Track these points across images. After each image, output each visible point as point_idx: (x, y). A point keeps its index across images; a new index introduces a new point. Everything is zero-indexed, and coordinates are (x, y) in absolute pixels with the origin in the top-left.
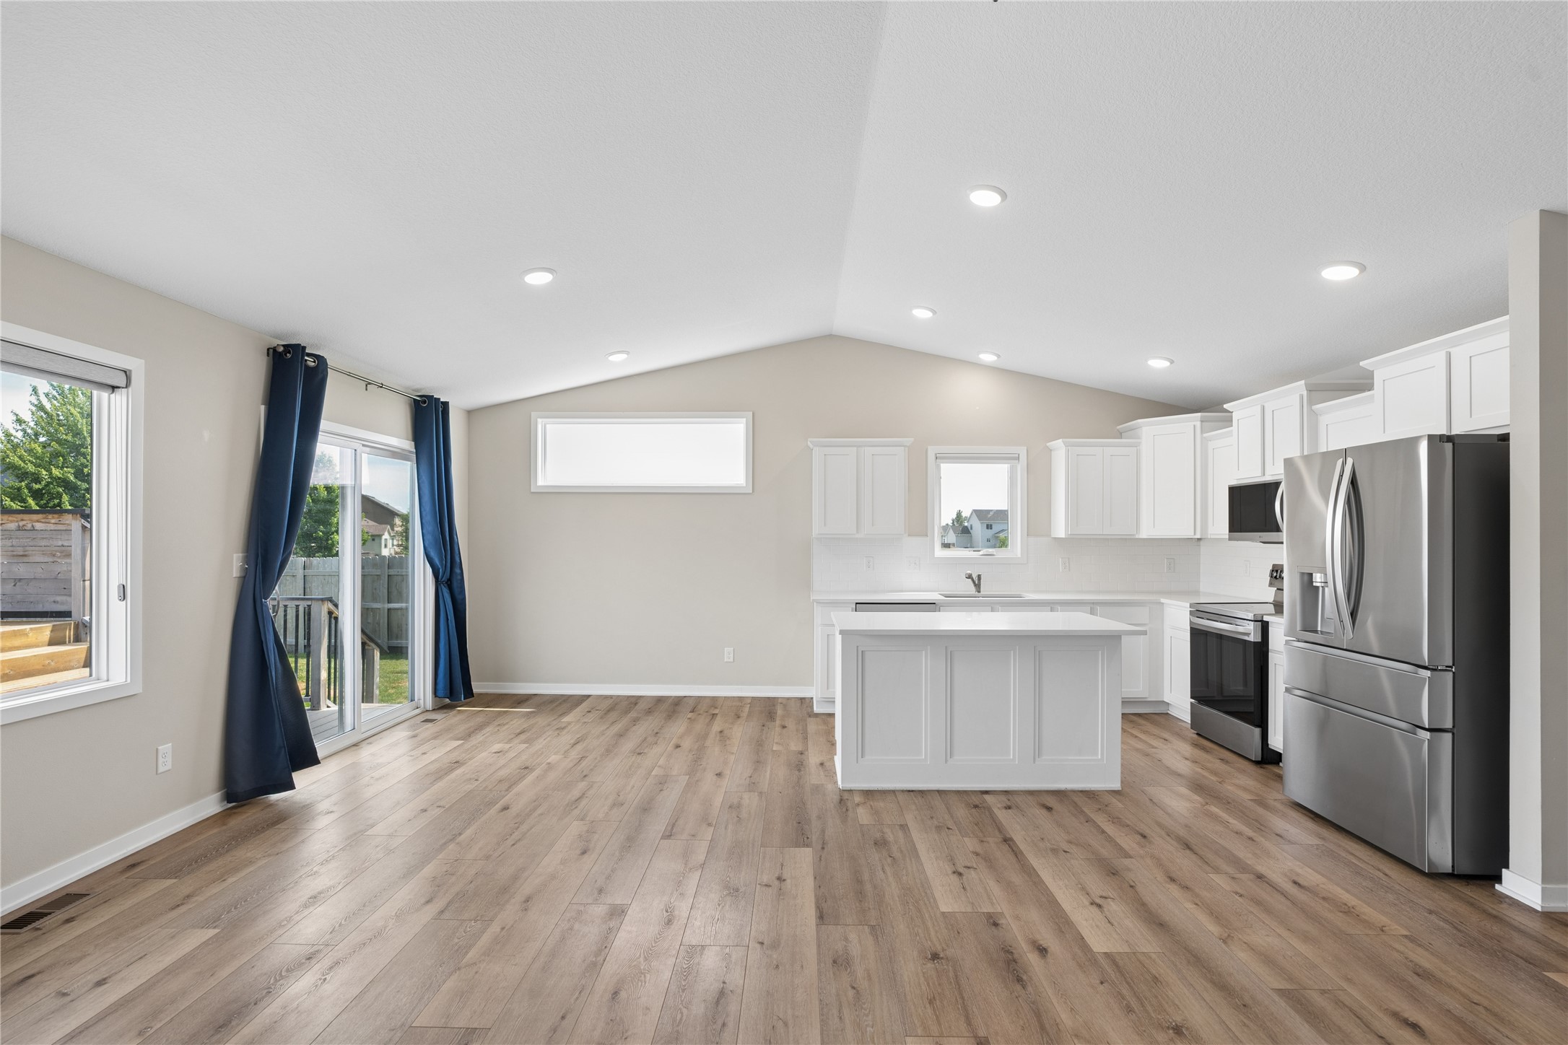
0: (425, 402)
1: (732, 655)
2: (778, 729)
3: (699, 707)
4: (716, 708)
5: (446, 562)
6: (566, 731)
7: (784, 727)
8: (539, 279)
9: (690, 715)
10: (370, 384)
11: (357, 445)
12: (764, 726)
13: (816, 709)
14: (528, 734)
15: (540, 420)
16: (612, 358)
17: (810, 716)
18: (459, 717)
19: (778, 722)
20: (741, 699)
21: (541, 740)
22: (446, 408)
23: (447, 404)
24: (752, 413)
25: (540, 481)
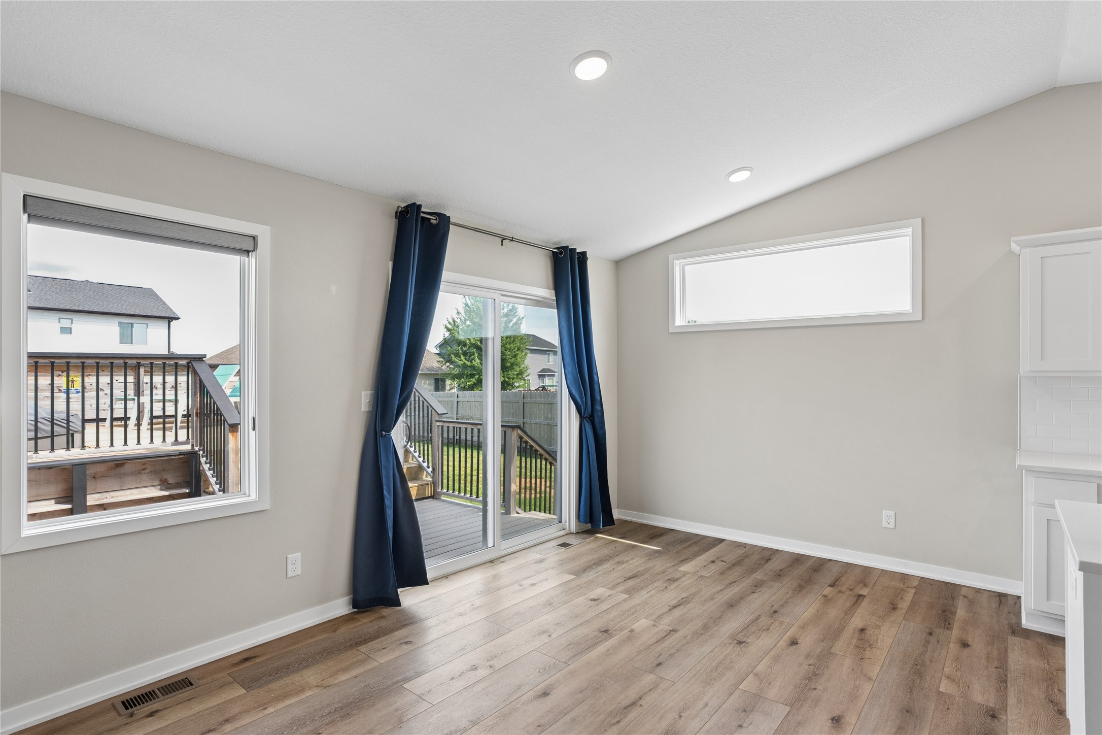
0: (561, 253)
1: (892, 521)
2: (953, 647)
3: (844, 579)
4: (866, 585)
5: (587, 398)
6: (676, 584)
7: (965, 645)
9: (828, 591)
10: (504, 239)
11: (496, 295)
12: (931, 634)
13: (1026, 623)
14: (637, 581)
15: (677, 262)
16: (733, 178)
17: (1014, 633)
18: (593, 545)
19: (955, 633)
20: (904, 577)
21: (643, 593)
22: (583, 257)
23: (583, 254)
24: (920, 219)
25: (679, 321)
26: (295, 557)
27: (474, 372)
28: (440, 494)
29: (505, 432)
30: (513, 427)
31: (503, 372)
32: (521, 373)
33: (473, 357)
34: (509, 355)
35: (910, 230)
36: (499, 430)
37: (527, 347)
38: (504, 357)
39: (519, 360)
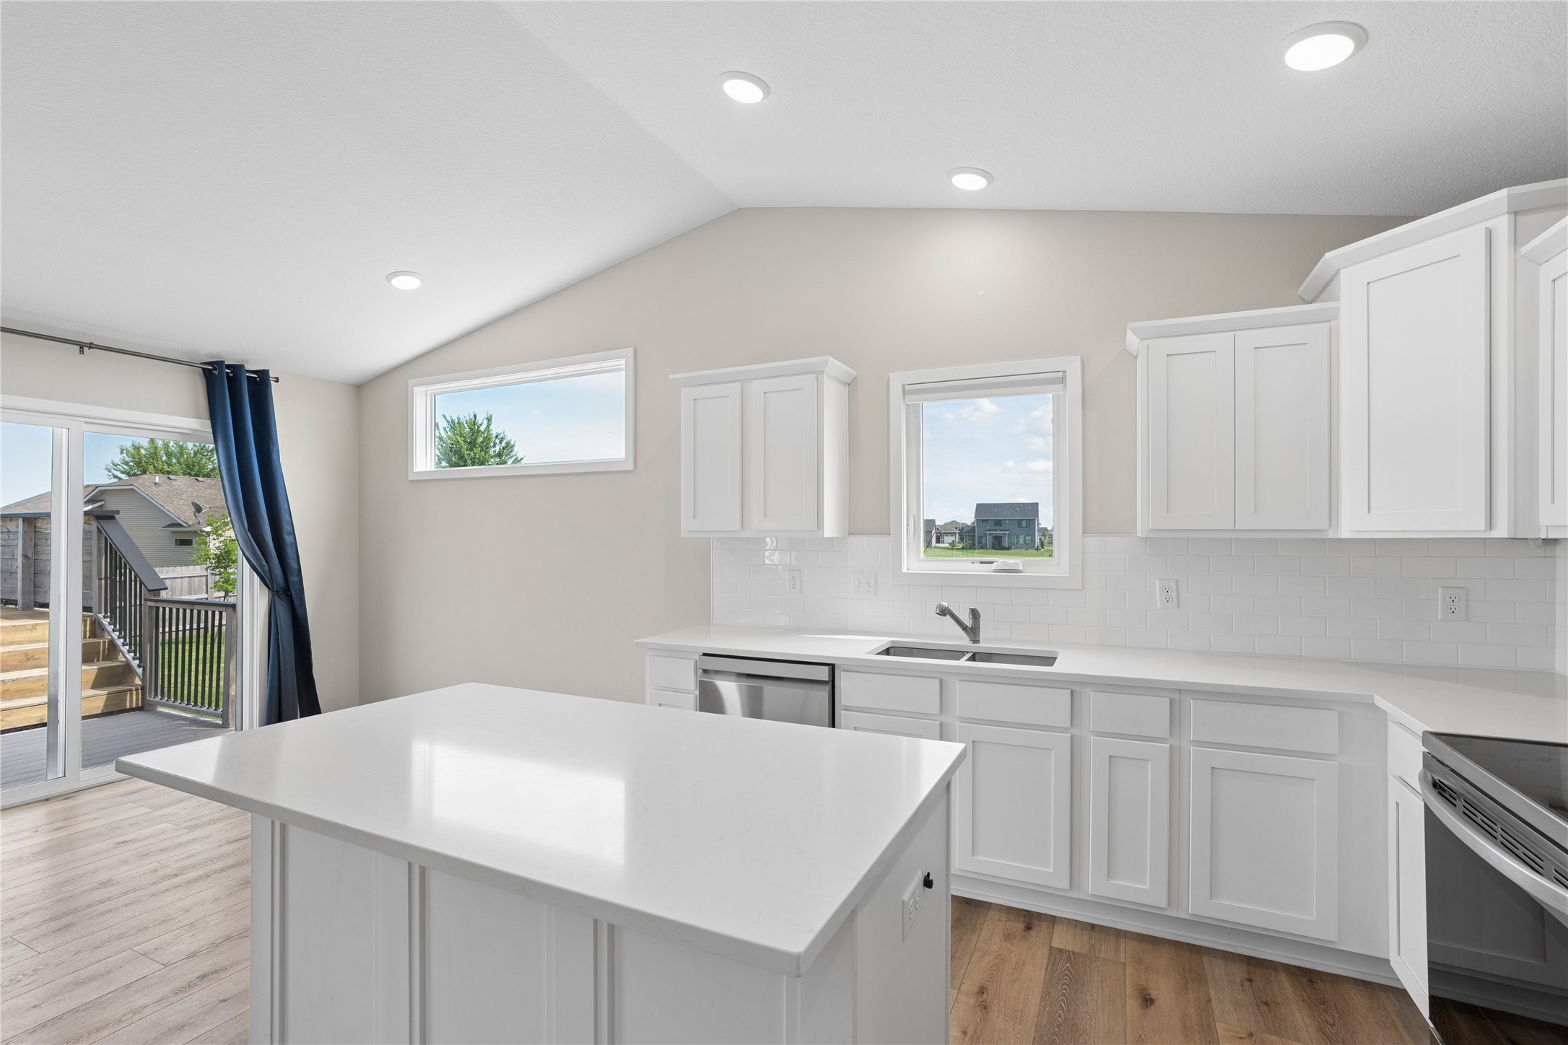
0: (214, 369)
5: (269, 567)
11: (73, 423)
15: (420, 389)
22: (265, 378)
23: (262, 373)
24: (632, 350)
25: (421, 465)
28: (154, 705)
35: (625, 361)
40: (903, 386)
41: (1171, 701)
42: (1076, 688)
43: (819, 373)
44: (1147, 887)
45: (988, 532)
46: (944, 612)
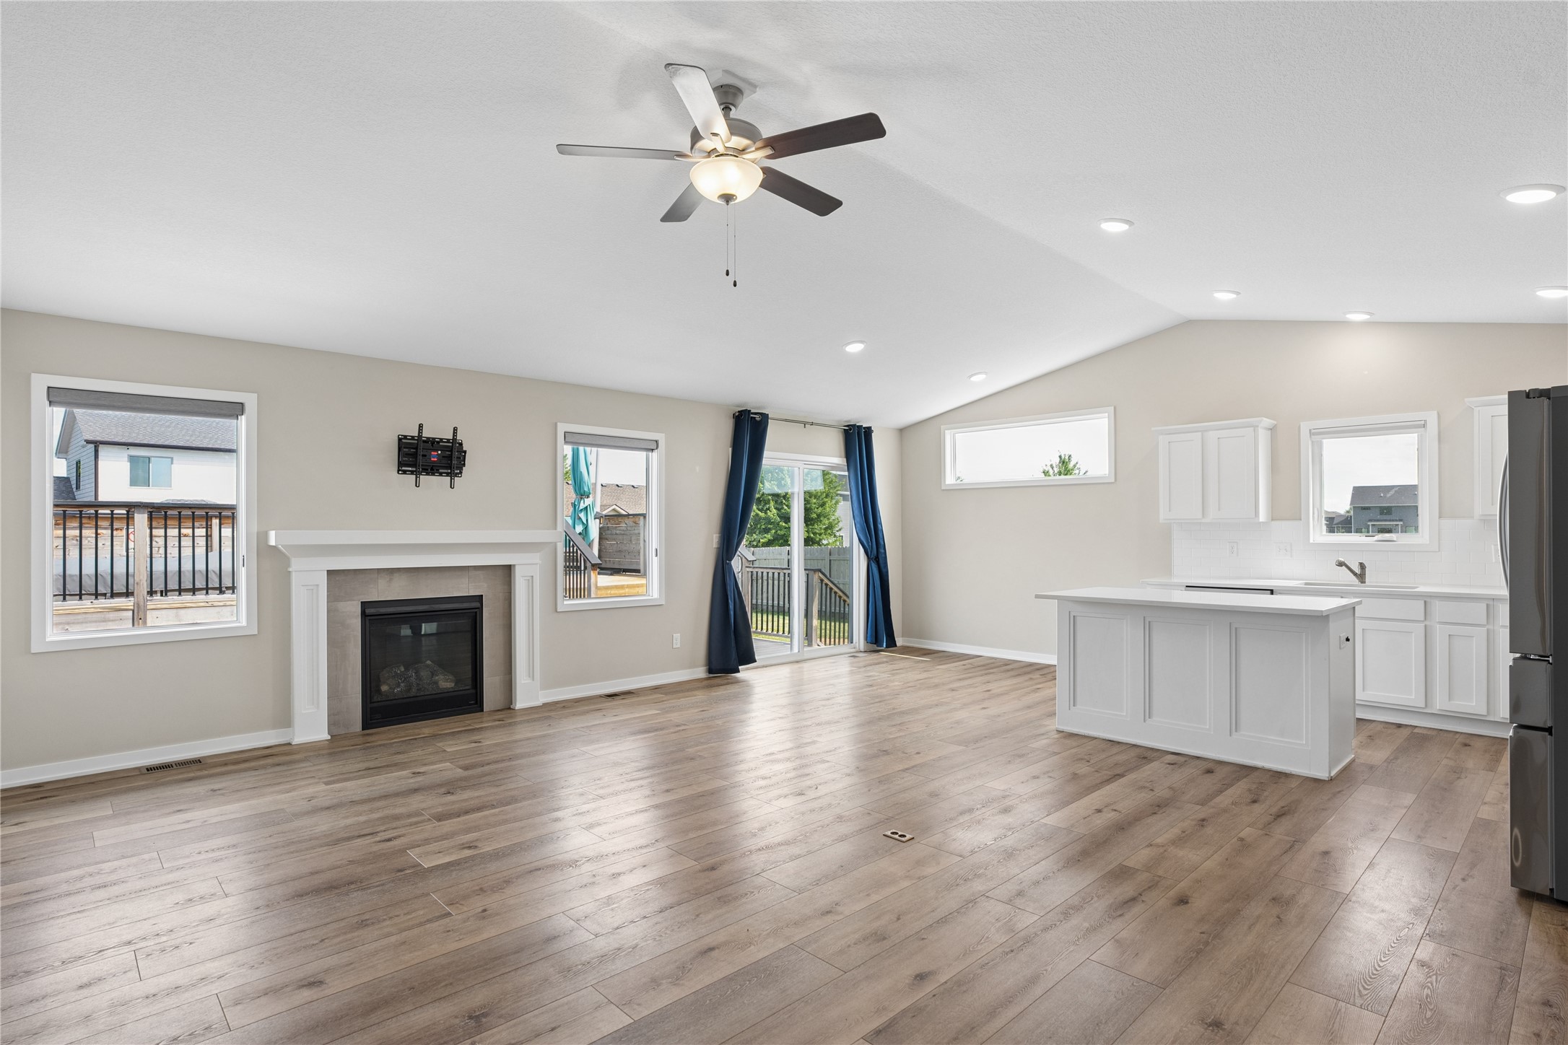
0: (850, 431)
5: (872, 543)
6: (929, 672)
8: (855, 348)
10: (806, 424)
11: (800, 465)
14: (901, 671)
15: (946, 432)
16: (973, 379)
18: (874, 657)
21: (904, 674)
22: (868, 431)
23: (869, 428)
24: (1113, 408)
25: (950, 480)
26: (677, 636)
27: (769, 526)
29: (808, 574)
30: (815, 571)
31: (807, 525)
32: (830, 527)
33: (768, 506)
34: (815, 503)
35: (1107, 414)
36: (803, 573)
37: (839, 492)
38: (808, 506)
39: (828, 509)
40: (1310, 430)
41: (1488, 605)
42: (1428, 600)
43: (1255, 427)
44: (1474, 704)
45: (1370, 523)
46: (1341, 564)
